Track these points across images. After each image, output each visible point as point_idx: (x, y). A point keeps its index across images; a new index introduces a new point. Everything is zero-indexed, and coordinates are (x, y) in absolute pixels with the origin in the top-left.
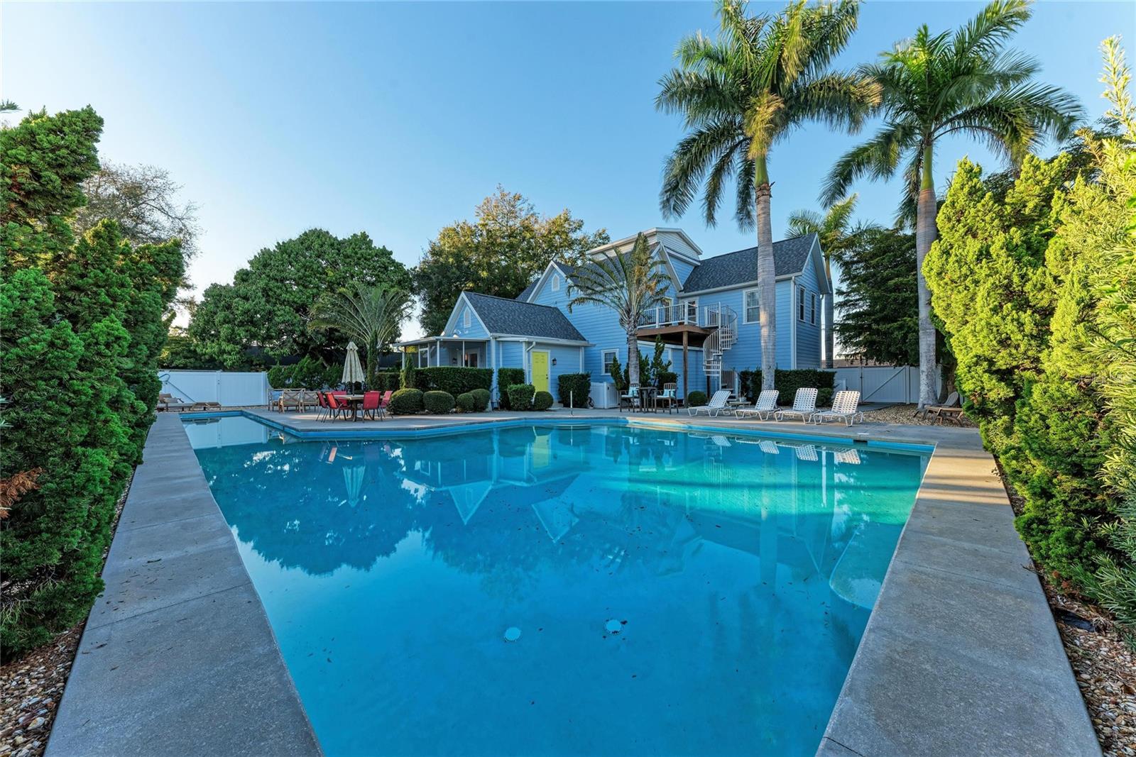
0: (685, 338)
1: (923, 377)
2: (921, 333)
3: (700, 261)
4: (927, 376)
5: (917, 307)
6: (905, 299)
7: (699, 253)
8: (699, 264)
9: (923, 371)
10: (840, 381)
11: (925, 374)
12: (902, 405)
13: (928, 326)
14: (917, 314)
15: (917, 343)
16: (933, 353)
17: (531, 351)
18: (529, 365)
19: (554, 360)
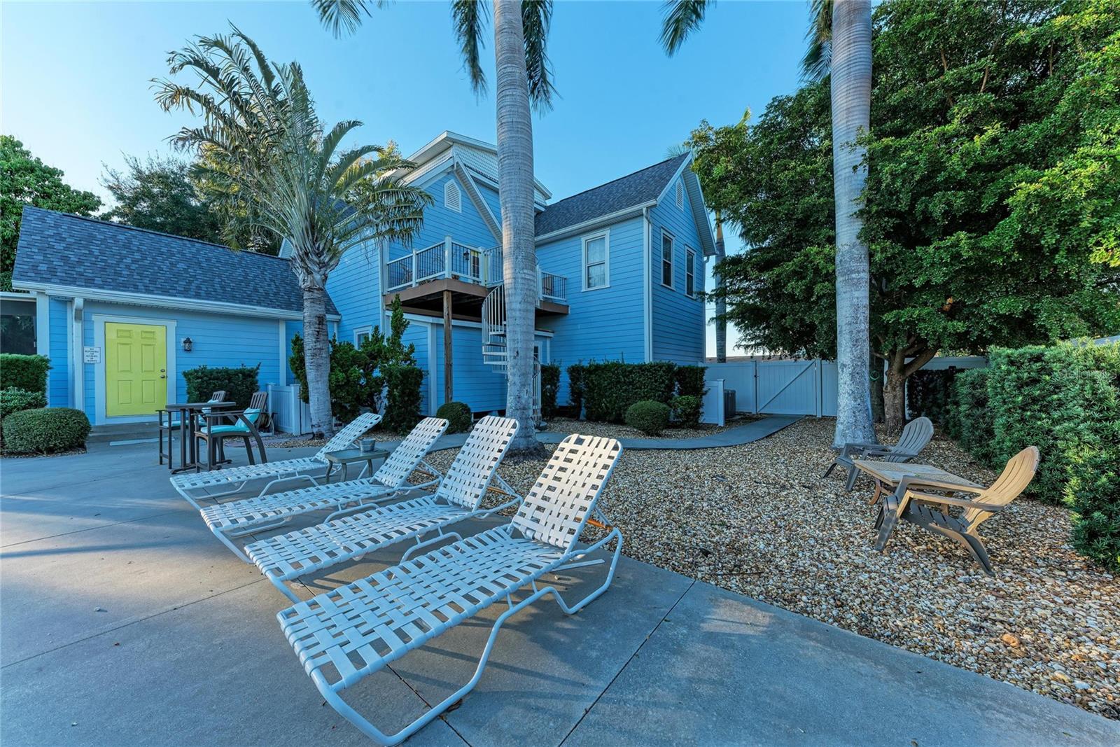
0: (447, 304)
1: (844, 378)
2: (840, 279)
3: (545, 207)
4: (852, 375)
5: (833, 228)
6: (809, 212)
7: (547, 197)
8: (543, 209)
9: (844, 366)
10: (715, 383)
11: (848, 371)
12: (811, 419)
13: (854, 265)
14: (831, 240)
15: (833, 306)
16: (864, 326)
17: (98, 319)
18: (87, 349)
19: (188, 341)
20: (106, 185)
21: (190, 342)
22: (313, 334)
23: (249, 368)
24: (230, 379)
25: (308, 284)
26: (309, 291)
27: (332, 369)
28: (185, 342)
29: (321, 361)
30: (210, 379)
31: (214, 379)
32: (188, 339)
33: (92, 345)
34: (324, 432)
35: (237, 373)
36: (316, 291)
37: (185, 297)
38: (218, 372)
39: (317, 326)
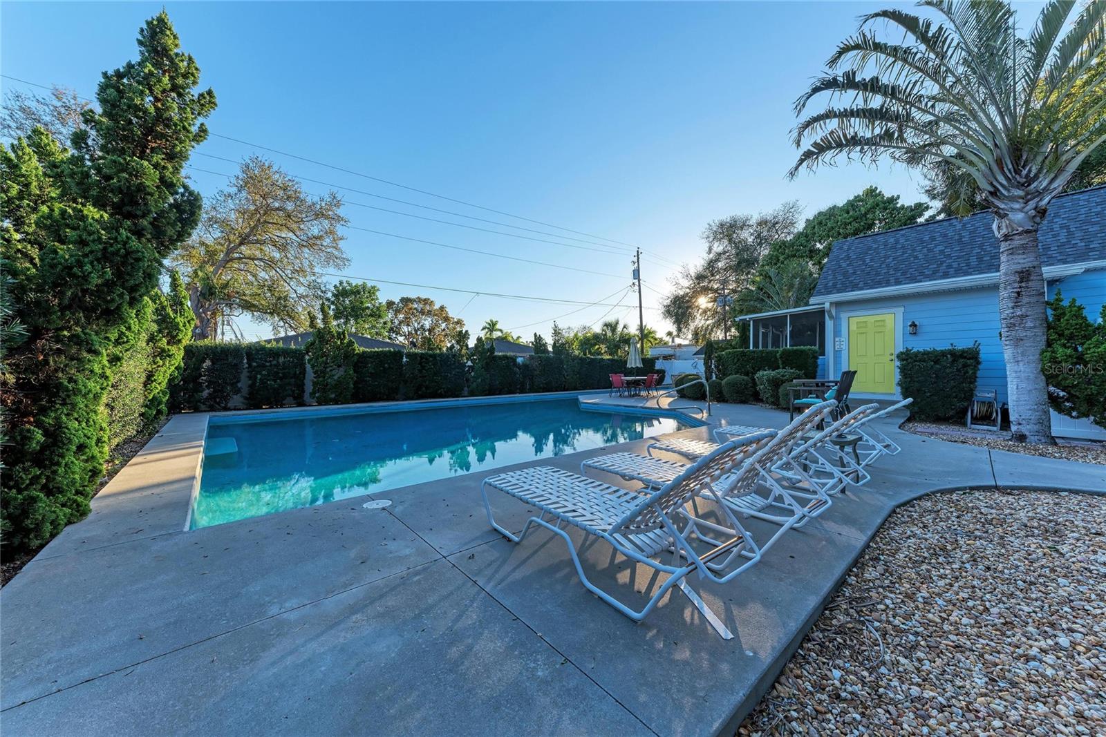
17: (844, 316)
18: (837, 339)
19: (914, 325)
20: (923, 191)
21: (916, 326)
22: (1009, 297)
23: (961, 348)
24: (936, 362)
25: (1004, 231)
26: (1006, 240)
27: (1049, 344)
28: (910, 326)
29: (1022, 334)
30: (915, 361)
31: (920, 361)
32: (913, 322)
33: (840, 336)
34: (1027, 434)
35: (944, 354)
36: (1017, 237)
37: (930, 280)
38: (926, 353)
39: (1017, 285)
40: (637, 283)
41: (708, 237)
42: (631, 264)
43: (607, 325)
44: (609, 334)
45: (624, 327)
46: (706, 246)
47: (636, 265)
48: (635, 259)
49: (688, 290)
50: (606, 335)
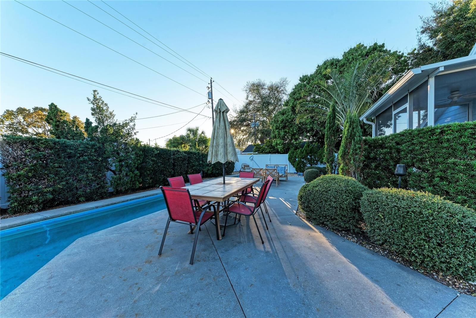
40: (211, 102)
41: (246, 90)
42: (207, 89)
43: (189, 130)
44: (192, 136)
45: (202, 133)
46: (245, 95)
47: (210, 89)
48: (210, 86)
49: (236, 119)
50: (189, 137)
